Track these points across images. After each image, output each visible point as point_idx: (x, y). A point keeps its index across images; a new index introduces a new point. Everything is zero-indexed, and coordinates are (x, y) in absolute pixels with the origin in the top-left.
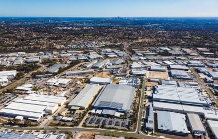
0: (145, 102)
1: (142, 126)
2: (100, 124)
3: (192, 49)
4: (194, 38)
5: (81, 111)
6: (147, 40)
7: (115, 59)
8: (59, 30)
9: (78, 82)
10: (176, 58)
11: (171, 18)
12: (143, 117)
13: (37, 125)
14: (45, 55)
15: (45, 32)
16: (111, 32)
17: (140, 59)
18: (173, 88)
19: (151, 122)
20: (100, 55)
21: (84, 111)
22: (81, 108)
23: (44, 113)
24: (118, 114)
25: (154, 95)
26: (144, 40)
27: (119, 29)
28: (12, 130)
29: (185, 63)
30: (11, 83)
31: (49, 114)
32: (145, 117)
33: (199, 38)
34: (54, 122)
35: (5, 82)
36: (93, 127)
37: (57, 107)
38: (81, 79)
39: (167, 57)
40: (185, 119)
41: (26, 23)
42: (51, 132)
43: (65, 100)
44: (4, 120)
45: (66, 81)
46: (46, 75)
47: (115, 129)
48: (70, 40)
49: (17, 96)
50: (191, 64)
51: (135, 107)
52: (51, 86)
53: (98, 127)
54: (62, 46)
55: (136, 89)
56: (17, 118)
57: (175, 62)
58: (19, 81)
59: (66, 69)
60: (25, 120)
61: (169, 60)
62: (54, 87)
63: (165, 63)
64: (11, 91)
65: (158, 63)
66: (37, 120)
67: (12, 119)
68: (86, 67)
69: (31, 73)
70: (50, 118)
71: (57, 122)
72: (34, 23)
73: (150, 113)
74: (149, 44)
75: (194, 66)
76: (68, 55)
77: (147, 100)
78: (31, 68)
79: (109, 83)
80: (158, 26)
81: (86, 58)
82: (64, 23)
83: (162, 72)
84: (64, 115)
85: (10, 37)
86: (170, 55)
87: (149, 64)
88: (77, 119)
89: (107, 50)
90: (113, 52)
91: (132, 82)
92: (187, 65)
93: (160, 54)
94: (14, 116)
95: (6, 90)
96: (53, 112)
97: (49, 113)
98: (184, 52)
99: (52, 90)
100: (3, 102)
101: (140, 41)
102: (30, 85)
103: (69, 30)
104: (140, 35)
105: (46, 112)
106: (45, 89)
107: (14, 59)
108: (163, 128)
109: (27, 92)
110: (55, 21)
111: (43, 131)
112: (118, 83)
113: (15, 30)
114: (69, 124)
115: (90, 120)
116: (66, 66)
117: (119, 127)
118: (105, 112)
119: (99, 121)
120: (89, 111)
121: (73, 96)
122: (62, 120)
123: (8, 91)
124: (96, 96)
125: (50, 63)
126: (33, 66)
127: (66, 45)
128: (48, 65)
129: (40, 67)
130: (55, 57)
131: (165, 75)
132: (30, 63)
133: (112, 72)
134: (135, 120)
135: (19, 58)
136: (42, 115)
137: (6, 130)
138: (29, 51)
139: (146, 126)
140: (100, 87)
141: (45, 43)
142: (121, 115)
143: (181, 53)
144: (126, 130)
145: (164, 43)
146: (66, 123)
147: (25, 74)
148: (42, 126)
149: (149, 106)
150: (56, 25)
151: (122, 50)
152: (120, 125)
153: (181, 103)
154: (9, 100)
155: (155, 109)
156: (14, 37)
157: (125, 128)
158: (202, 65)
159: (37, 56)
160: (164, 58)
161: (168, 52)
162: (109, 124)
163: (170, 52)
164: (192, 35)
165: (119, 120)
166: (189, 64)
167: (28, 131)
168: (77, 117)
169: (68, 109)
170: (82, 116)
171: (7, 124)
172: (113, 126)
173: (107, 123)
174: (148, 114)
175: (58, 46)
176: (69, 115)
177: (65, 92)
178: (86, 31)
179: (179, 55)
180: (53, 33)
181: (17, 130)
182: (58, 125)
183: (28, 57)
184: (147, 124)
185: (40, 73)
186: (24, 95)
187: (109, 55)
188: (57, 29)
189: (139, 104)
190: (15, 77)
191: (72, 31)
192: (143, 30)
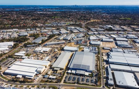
0: (104, 64)
1: (105, 82)
2: (76, 81)
3: (127, 26)
4: (127, 19)
5: (61, 71)
6: (97, 21)
7: (78, 33)
8: (38, 14)
9: (56, 50)
10: (118, 33)
11: (109, 6)
12: (104, 76)
13: (32, 82)
14: (31, 30)
15: (28, 15)
16: (72, 15)
17: (94, 34)
18: (121, 54)
19: (111, 79)
20: (68, 31)
21: (63, 71)
22: (61, 69)
23: (36, 73)
24: (87, 74)
25: (109, 59)
26: (95, 20)
27: (77, 13)
28: (15, 85)
29: (125, 36)
30: (11, 51)
31: (39, 74)
32: (106, 76)
33: (130, 19)
34: (44, 79)
35: (7, 50)
36: (71, 83)
37: (44, 68)
38: (57, 48)
39: (112, 32)
40: (134, 77)
41: (16, 9)
42: (42, 87)
43: (49, 63)
44: (9, 78)
45: (48, 49)
46: (34, 45)
47: (87, 85)
48: (46, 20)
49: (16, 60)
50: (129, 37)
51: (97, 68)
52: (38, 53)
53: (74, 83)
54: (42, 25)
55: (96, 55)
56: (18, 76)
57: (118, 35)
58: (16, 50)
59: (46, 40)
60: (23, 78)
61: (114, 34)
62: (40, 54)
63: (112, 37)
64: (11, 57)
65: (107, 36)
66: (32, 78)
67: (14, 77)
68: (59, 39)
69: (23, 43)
70: (40, 76)
71: (46, 80)
72: (21, 9)
73: (109, 72)
74: (98, 23)
75: (131, 38)
76: (46, 31)
77: (105, 63)
78: (23, 40)
79: (77, 51)
80: (102, 11)
81: (58, 33)
82: (40, 9)
83: (111, 43)
84: (50, 74)
85: (6, 19)
86: (114, 30)
87: (101, 37)
88: (59, 77)
89: (72, 27)
90: (76, 29)
91: (92, 50)
92: (126, 38)
93: (107, 30)
94: (16, 75)
95: (8, 56)
96: (42, 72)
98: (122, 28)
99: (39, 56)
100: (7, 64)
101: (92, 21)
102: (24, 52)
103: (45, 14)
104: (91, 17)
105: (37, 72)
106: (35, 55)
107: (10, 33)
108: (121, 84)
109: (23, 57)
110: (35, 8)
111: (37, 86)
112: (83, 51)
113: (9, 14)
114: (54, 81)
115: (68, 77)
116: (46, 38)
117: (90, 83)
118: (78, 72)
119: (74, 79)
120: (67, 71)
121: (54, 60)
122: (48, 78)
123: (9, 57)
124: (70, 60)
125: (35, 36)
126: (24, 38)
127: (44, 24)
128: (34, 38)
129: (29, 39)
130: (38, 32)
131: (113, 45)
132: (22, 36)
133: (77, 43)
134: (100, 78)
135: (14, 33)
136: (35, 74)
137: (11, 86)
138: (20, 28)
139: (109, 83)
140: (71, 53)
141: (30, 22)
142: (89, 74)
143: (121, 29)
144: (94, 86)
145: (108, 22)
146: (53, 80)
147: (20, 44)
148: (35, 82)
149: (107, 67)
150: (36, 10)
151: (81, 27)
152: (90, 82)
153: (128, 65)
154: (10, 63)
155: (112, 70)
156: (9, 19)
157: (94, 84)
158: (137, 37)
159: (26, 31)
160: (110, 32)
161: (112, 29)
162: (82, 81)
163: (113, 28)
164: (125, 17)
165: (88, 78)
166: (128, 37)
167: (26, 86)
168: (59, 76)
169: (52, 70)
170: (62, 75)
171: (11, 81)
172: (85, 82)
174: (108, 74)
175: (39, 25)
176: (53, 74)
177: (48, 57)
178: (55, 15)
179: (119, 31)
180: (34, 16)
181: (19, 86)
182: (47, 81)
183: (20, 33)
184: (108, 81)
185: (30, 44)
186: (20, 59)
187: (73, 31)
188: (37, 13)
189: (100, 66)
190: (13, 46)
191: (46, 14)
192: (93, 14)
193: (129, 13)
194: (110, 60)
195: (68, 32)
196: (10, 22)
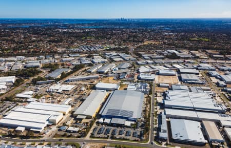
0: (156, 109)
1: (155, 135)
2: (110, 135)
3: (200, 51)
4: (202, 41)
5: (88, 121)
6: (153, 43)
7: (121, 63)
8: (60, 33)
9: (83, 89)
10: (185, 61)
11: (176, 20)
12: (155, 126)
13: (40, 137)
14: (46, 59)
15: (44, 34)
16: (115, 34)
17: (147, 63)
18: (185, 93)
19: (164, 131)
20: (105, 58)
21: (91, 120)
22: (88, 117)
23: (47, 123)
24: (128, 123)
25: (165, 101)
26: (150, 42)
27: (123, 31)
28: (13, 142)
29: (195, 66)
30: (10, 91)
31: (52, 125)
32: (157, 126)
33: (207, 40)
34: (59, 133)
35: (3, 89)
36: (102, 138)
37: (61, 116)
38: (85, 85)
39: (175, 61)
40: (200, 127)
41: (24, 26)
42: (56, 144)
43: (70, 108)
44: (4, 132)
45: (69, 87)
46: (48, 81)
47: (126, 140)
48: (72, 43)
49: (17, 105)
50: (201, 68)
51: (145, 114)
52: (54, 93)
53: (107, 138)
54: (64, 49)
55: (147, 95)
56: (19, 129)
57: (184, 65)
58: (19, 88)
59: (69, 74)
60: (27, 131)
61: (178, 63)
62: (57, 95)
63: (174, 67)
64: (10, 100)
65: (166, 67)
66: (41, 131)
67: (12, 130)
68: (90, 72)
69: (31, 79)
70: (54, 128)
71: (62, 133)
72: (33, 25)
73: (163, 121)
74: (155, 47)
75: (204, 70)
76: (70, 59)
77: (158, 107)
78: (31, 74)
79: (117, 89)
81: (89, 62)
83: (171, 77)
84: (70, 125)
85: (7, 41)
86: (179, 58)
87: (157, 67)
88: (84, 129)
89: (112, 53)
90: (119, 55)
91: (141, 88)
92: (197, 69)
93: (168, 57)
94: (15, 127)
95: (4, 98)
96: (57, 122)
97: (52, 123)
98: (193, 54)
99: (55, 97)
100: (2, 111)
101: (146, 43)
102: (31, 92)
103: (70, 33)
104: (145, 37)
105: (50, 122)
106: (48, 96)
107: (12, 63)
108: (178, 138)
109: (28, 100)
110: (55, 22)
111: (47, 143)
112: (126, 89)
113: (12, 33)
114: (76, 135)
115: (98, 130)
116: (69, 71)
117: (131, 138)
118: (114, 121)
119: (108, 131)
120: (97, 120)
121: (78, 104)
122: (67, 131)
123: (7, 99)
124: (103, 104)
125: (52, 68)
126: (33, 71)
127: (68, 48)
128: (49, 70)
129: (41, 72)
130: (56, 61)
131: (174, 80)
132: (29, 68)
133: (118, 77)
134: (147, 130)
135: (18, 63)
136: (45, 125)
137: (5, 143)
138: (28, 55)
139: (160, 136)
140: (106, 94)
141: (45, 46)
142: (132, 124)
143: (191, 56)
144: (137, 141)
145: (172, 45)
146: (73, 134)
147: (26, 80)
148: (45, 137)
149: (161, 113)
150: (56, 27)
151: (128, 53)
152: (132, 135)
153: (194, 109)
154: (8, 109)
155: (168, 117)
156: (11, 40)
157: (137, 139)
158: (213, 68)
159: (37, 60)
160: (172, 61)
161: (176, 55)
162: (119, 134)
163: (178, 54)
164: (199, 36)
165: (130, 129)
166: (199, 68)
167: (30, 143)
168: (84, 127)
169: (73, 118)
170: (89, 126)
171: (7, 136)
172: (123, 136)
173: (117, 133)
174: (160, 123)
175: (59, 50)
176: (75, 125)
177: (70, 99)
178: (88, 34)
179: (188, 58)
180: (53, 36)
181: (18, 143)
182: (64, 136)
183: (27, 62)
184: (160, 133)
185: (41, 79)
186: (24, 103)
187: (114, 59)
188: (57, 31)
189: (150, 111)
190: (14, 84)
191: (73, 33)
192: (149, 32)
193: (207, 31)
194: (167, 103)
195: (106, 60)
196: (13, 46)
